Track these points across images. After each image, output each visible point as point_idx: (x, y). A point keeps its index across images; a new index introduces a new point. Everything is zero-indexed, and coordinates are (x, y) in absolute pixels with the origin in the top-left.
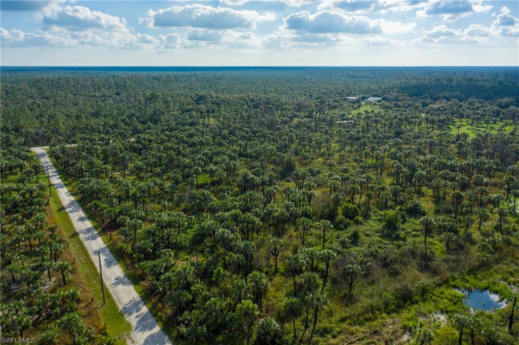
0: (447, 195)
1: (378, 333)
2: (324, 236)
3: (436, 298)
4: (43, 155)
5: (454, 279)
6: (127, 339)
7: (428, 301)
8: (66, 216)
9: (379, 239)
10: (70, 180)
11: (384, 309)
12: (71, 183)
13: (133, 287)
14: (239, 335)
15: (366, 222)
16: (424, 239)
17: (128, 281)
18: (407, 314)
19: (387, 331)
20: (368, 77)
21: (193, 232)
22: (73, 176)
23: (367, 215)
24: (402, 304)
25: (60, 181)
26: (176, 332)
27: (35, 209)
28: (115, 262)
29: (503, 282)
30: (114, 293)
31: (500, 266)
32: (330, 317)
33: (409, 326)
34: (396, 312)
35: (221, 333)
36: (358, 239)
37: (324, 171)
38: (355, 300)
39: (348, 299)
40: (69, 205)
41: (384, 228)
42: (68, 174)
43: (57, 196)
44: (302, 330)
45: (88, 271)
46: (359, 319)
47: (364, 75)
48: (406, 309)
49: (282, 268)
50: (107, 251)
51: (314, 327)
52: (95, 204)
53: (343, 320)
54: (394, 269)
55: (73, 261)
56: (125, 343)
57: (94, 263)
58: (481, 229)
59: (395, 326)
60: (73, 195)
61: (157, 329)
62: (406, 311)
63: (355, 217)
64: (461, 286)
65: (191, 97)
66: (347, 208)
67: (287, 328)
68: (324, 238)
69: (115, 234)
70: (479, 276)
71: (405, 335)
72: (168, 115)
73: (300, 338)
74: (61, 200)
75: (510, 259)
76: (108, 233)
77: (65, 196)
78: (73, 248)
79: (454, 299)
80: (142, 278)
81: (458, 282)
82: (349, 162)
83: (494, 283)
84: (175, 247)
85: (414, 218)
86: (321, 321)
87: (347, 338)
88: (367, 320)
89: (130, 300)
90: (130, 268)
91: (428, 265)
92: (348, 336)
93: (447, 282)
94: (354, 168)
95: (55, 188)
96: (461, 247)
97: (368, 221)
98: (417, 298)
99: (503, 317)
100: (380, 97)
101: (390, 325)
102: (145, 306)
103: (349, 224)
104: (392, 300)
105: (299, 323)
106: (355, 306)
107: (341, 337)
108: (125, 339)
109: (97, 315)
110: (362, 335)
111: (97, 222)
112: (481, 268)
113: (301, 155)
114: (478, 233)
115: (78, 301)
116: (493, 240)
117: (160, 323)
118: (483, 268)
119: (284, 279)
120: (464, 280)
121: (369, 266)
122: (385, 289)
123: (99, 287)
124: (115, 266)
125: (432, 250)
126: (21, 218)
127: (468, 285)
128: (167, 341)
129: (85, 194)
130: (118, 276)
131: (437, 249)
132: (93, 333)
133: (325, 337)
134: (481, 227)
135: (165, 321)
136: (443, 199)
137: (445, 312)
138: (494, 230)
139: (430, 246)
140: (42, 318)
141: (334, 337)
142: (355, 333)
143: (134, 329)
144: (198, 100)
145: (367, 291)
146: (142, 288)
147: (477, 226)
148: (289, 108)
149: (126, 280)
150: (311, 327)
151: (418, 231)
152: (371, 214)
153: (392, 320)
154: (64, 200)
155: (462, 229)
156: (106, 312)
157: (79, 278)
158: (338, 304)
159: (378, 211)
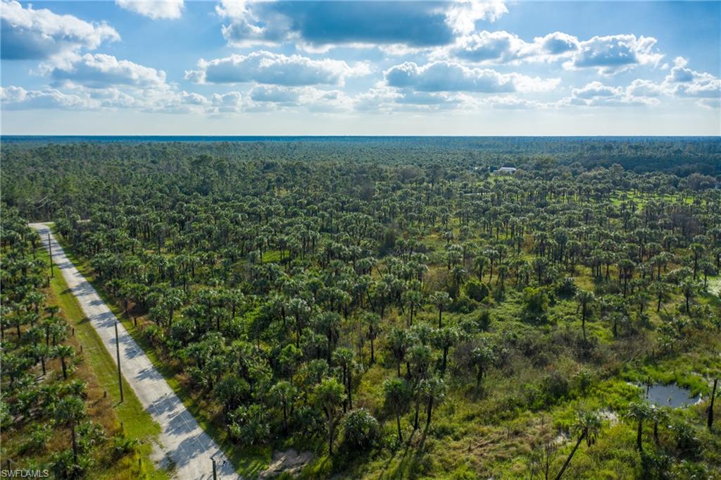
0: (610, 274)
1: (520, 434)
2: (440, 320)
3: (602, 392)
4: (44, 232)
5: (626, 370)
6: (154, 443)
7: (591, 396)
8: (74, 300)
9: (518, 323)
10: (81, 259)
11: (528, 405)
12: (83, 262)
13: (165, 381)
14: (317, 436)
15: (499, 305)
16: (581, 324)
17: (157, 375)
18: (562, 412)
19: (533, 432)
20: (498, 146)
21: (254, 315)
22: (87, 253)
23: (500, 296)
24: (554, 399)
25: (67, 260)
26: (226, 434)
27: (29, 288)
28: (141, 351)
29: (695, 374)
30: (137, 389)
31: (690, 354)
32: (450, 414)
33: (565, 425)
34: (544, 409)
35: (292, 436)
36: (489, 324)
37: (439, 248)
38: (487, 395)
39: (477, 394)
40: (79, 288)
41: (525, 311)
42: (78, 252)
43: (62, 277)
44: (409, 430)
45: (100, 363)
46: (493, 418)
47: (492, 144)
48: (558, 405)
49: (381, 357)
50: (130, 340)
51: (427, 428)
52: (115, 283)
53: (470, 418)
54: (541, 358)
55: (79, 350)
56: (149, 448)
57: (110, 353)
58: (662, 312)
59: (544, 426)
60: (84, 276)
61: (198, 431)
62: (560, 408)
63: (484, 298)
64: (637, 379)
65: (255, 165)
66: (472, 285)
67: (388, 427)
68: (440, 323)
69: (141, 320)
70: (661, 366)
71: (559, 437)
72: (222, 184)
73: (407, 439)
74: (67, 281)
75: (703, 346)
76: (132, 319)
77: (73, 277)
78: (80, 336)
79: (627, 394)
80: (179, 370)
81: (632, 373)
82: (474, 237)
83: (683, 375)
84: (228, 334)
85: (567, 300)
86: (437, 419)
87: (475, 440)
88: (503, 418)
89: (159, 397)
90: (161, 359)
91: (589, 353)
92: (476, 438)
93: (616, 373)
94: (481, 244)
95: (60, 268)
96: (634, 332)
97: (502, 304)
98: (575, 392)
99: (699, 415)
100: (514, 167)
101: (537, 424)
102: (182, 404)
103: (476, 306)
104: (539, 393)
105: (406, 422)
106: (486, 401)
107: (466, 438)
108: (150, 444)
109: (110, 414)
110: (497, 437)
111: (117, 306)
112: (663, 357)
113: (406, 230)
114: (657, 317)
115: (84, 397)
116: (679, 322)
117: (202, 424)
118: (666, 357)
119: (383, 370)
120: (640, 371)
121: (505, 353)
122: (528, 381)
123: (115, 382)
124: (140, 357)
125: (593, 336)
126: (7, 299)
127: (646, 377)
128: (213, 445)
129: (102, 273)
130: (144, 368)
131: (601, 335)
132: (103, 435)
133: (444, 439)
134: (660, 310)
135: (211, 420)
136: (606, 278)
137: (615, 409)
138: (678, 312)
139: (590, 331)
140: (29, 419)
141: (456, 439)
142: (487, 434)
143: (164, 431)
144: (265, 168)
145: (503, 384)
146: (178, 383)
147: (656, 309)
148: (390, 176)
149: (156, 373)
150: (423, 427)
151: (572, 314)
152: (507, 295)
153: (539, 419)
154: (70, 281)
155: (634, 312)
156: (124, 412)
157: (87, 370)
158: (461, 399)
159: (516, 292)
